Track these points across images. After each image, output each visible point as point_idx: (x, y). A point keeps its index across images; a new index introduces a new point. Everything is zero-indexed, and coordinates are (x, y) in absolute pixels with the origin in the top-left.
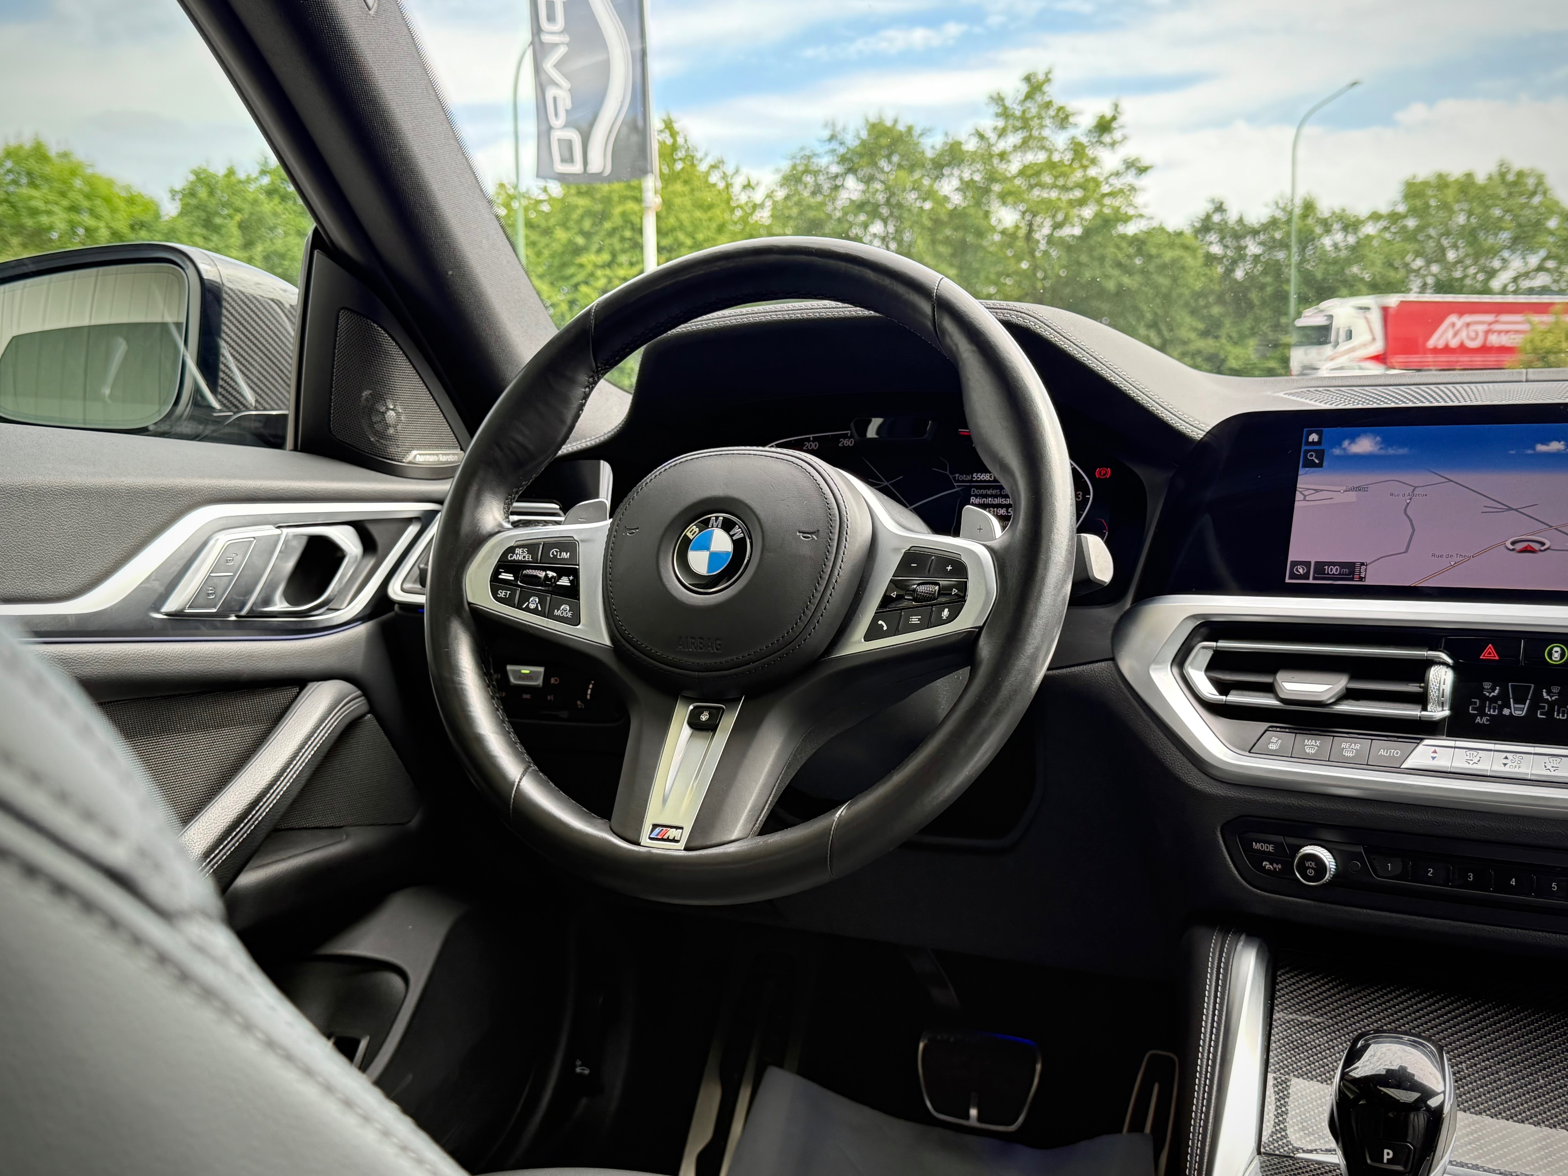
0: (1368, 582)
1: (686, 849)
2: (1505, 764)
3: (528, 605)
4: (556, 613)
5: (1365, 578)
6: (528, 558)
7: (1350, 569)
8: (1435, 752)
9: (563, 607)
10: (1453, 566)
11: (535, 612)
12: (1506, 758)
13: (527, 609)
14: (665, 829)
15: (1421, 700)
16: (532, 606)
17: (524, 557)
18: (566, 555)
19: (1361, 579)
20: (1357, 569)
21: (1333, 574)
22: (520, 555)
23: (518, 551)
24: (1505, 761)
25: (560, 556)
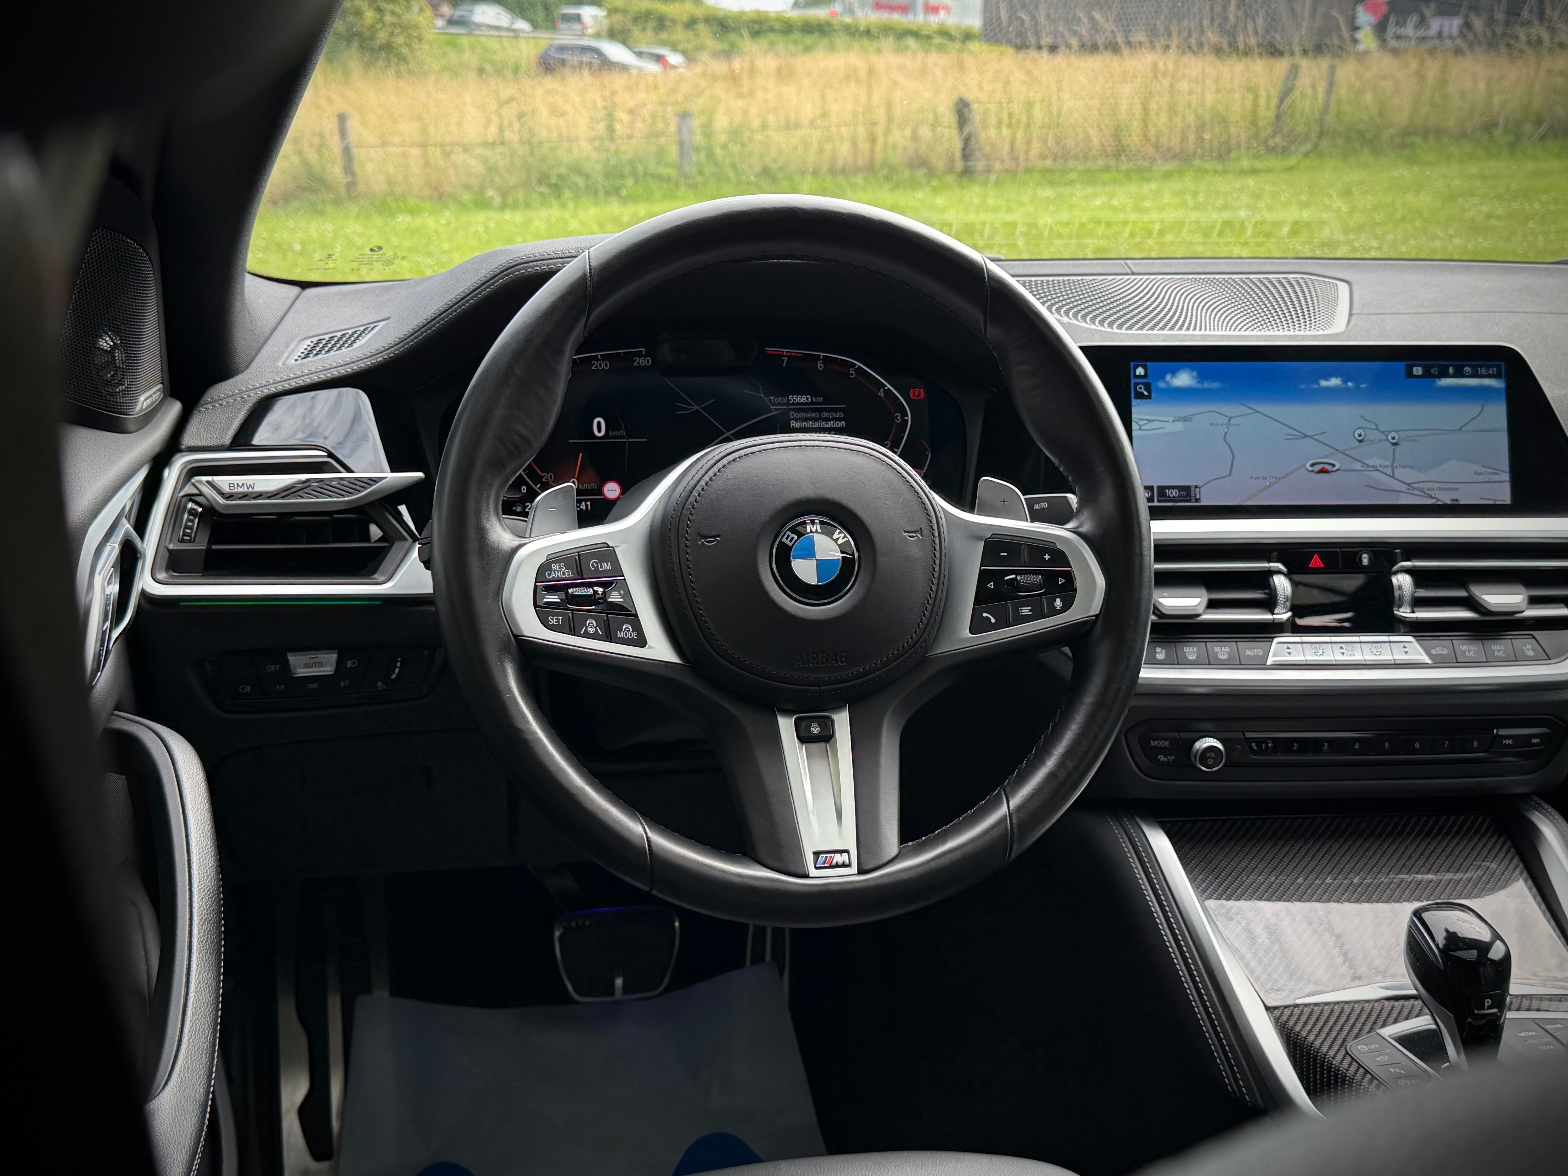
0: (1203, 503)
1: (861, 872)
2: (1343, 654)
3: (586, 629)
4: (620, 635)
5: (1200, 499)
6: (568, 574)
7: (1186, 491)
8: (1288, 648)
9: (624, 627)
10: (1268, 487)
11: (594, 637)
12: (1342, 648)
13: (587, 635)
14: (829, 855)
15: (1269, 604)
16: (591, 631)
17: (564, 573)
18: (607, 566)
19: (1197, 500)
20: (1192, 491)
21: (1174, 497)
22: (559, 572)
23: (555, 567)
24: (1342, 651)
25: (602, 567)
